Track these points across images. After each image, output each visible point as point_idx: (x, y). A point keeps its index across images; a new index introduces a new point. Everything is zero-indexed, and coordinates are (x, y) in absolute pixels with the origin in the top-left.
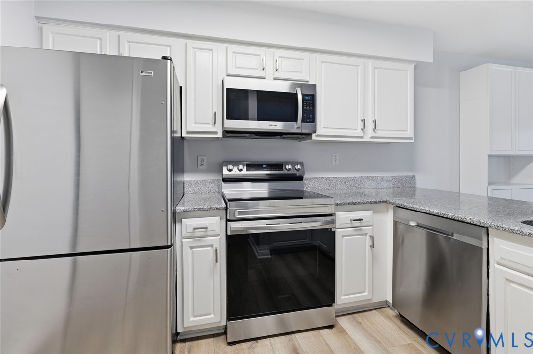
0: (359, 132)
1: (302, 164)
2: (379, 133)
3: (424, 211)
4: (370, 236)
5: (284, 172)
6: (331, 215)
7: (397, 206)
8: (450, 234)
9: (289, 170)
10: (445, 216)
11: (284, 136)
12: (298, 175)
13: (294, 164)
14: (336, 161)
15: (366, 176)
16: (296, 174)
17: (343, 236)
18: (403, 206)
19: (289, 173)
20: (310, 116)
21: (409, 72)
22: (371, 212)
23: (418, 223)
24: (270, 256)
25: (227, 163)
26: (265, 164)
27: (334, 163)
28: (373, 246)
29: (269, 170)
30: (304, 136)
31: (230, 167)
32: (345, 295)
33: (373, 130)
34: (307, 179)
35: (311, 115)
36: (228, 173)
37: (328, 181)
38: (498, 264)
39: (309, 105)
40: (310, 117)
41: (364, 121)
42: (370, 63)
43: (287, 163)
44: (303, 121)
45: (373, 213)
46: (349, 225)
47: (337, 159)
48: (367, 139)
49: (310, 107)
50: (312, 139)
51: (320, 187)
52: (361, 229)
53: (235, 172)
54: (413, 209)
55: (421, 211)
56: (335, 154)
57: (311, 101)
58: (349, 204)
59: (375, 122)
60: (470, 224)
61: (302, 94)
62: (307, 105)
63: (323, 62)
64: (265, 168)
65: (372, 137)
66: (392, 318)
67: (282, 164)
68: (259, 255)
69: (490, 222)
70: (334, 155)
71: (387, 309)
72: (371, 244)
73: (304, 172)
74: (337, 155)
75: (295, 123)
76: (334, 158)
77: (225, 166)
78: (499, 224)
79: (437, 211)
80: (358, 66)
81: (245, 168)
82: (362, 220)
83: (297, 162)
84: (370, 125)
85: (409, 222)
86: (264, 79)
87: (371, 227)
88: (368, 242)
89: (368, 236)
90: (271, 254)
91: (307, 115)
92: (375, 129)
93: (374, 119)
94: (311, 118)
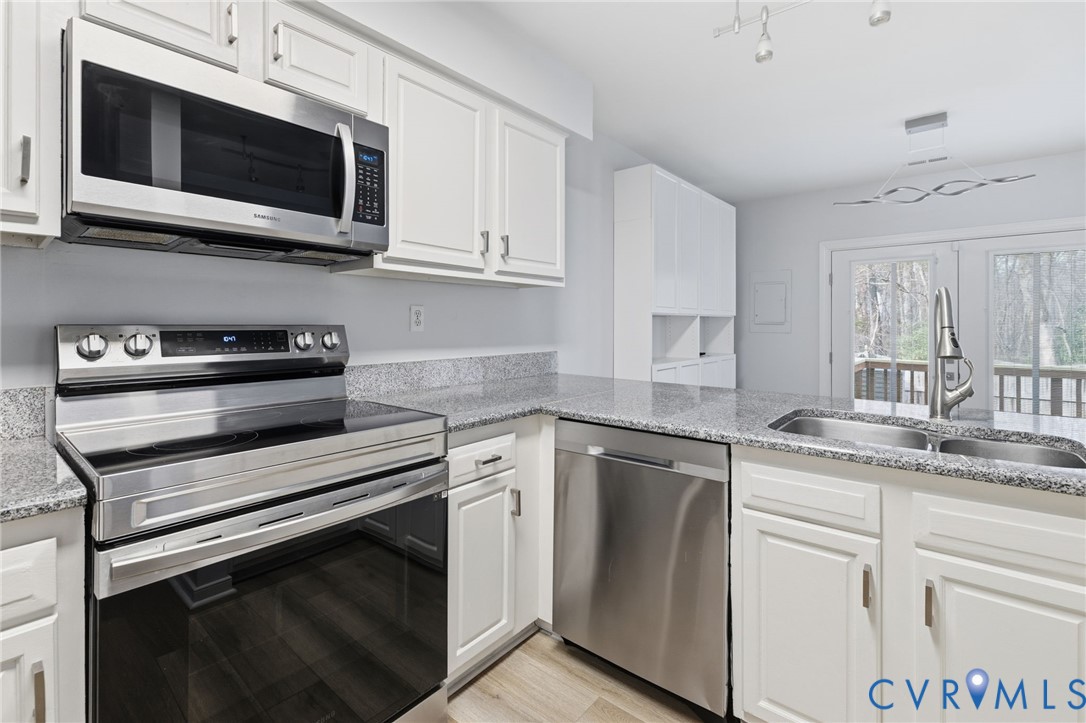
0: (475, 260)
1: (340, 330)
2: (513, 266)
3: (620, 424)
4: (512, 491)
5: (293, 354)
6: (436, 461)
7: (561, 418)
8: (667, 464)
9: (307, 347)
10: (660, 431)
11: (297, 253)
12: (326, 361)
13: (320, 331)
14: (418, 323)
15: (479, 356)
16: (320, 359)
17: (460, 505)
18: (576, 418)
19: (305, 355)
20: (373, 206)
21: (558, 149)
22: (513, 435)
23: (605, 449)
24: (232, 590)
25: (79, 329)
26: (229, 334)
27: (414, 328)
28: (518, 512)
29: (244, 349)
30: (353, 257)
31: (95, 343)
32: (462, 646)
33: (503, 256)
34: (353, 368)
35: (376, 204)
36: (84, 364)
37: (403, 371)
38: (746, 506)
39: (372, 177)
40: (372, 208)
41: (486, 235)
42: (498, 112)
43: (302, 329)
44: (356, 218)
45: (517, 437)
46: (473, 476)
47: (422, 318)
48: (489, 275)
49: (372, 183)
50: (375, 266)
51: (383, 388)
52: (495, 480)
53: (115, 360)
54: (597, 421)
55: (614, 424)
56: (417, 308)
57: (376, 167)
58: (473, 425)
59: (506, 239)
60: (705, 440)
61: (354, 144)
62: (365, 176)
63: (400, 76)
64: (230, 344)
65: (499, 273)
66: (552, 655)
67: (286, 332)
68: (194, 600)
69: (737, 435)
70: (414, 309)
71: (538, 636)
72: (513, 508)
73: (347, 352)
74: (422, 309)
75: (332, 220)
76: (414, 318)
77: (67, 340)
78: (753, 437)
79: (644, 423)
80: (475, 111)
81: (157, 345)
82: (500, 458)
83: (328, 326)
84: (497, 247)
85: (586, 449)
86: (236, 72)
87: (513, 470)
88: (508, 504)
89: (508, 490)
90: (234, 584)
91: (365, 202)
92: (505, 255)
93: (503, 234)
94: (376, 211)
